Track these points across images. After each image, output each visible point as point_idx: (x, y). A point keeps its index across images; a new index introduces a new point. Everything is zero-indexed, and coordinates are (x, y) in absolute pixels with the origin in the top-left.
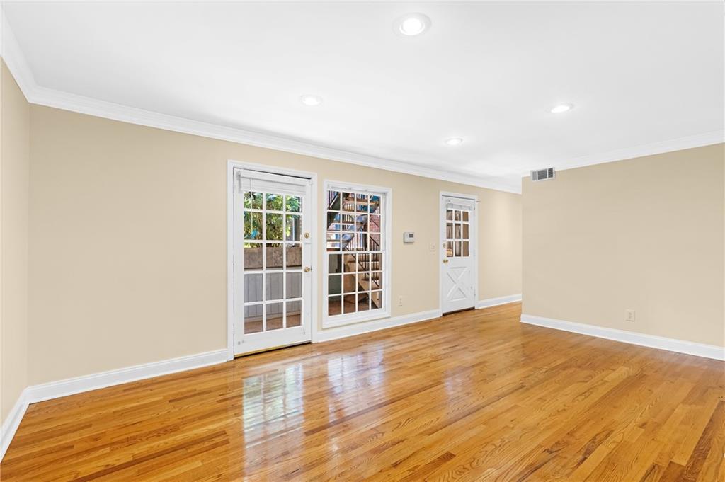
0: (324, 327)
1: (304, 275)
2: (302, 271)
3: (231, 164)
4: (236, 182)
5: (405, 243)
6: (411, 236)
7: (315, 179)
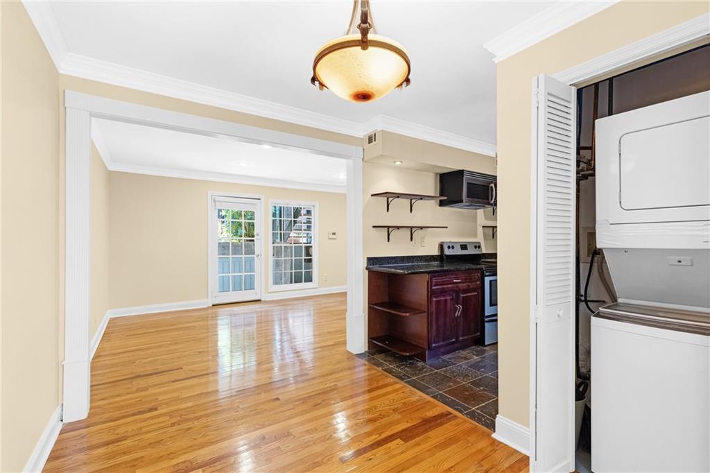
0: (270, 291)
1: (256, 258)
2: (255, 256)
3: (210, 193)
4: (213, 204)
5: (330, 239)
6: (334, 234)
7: (262, 200)
